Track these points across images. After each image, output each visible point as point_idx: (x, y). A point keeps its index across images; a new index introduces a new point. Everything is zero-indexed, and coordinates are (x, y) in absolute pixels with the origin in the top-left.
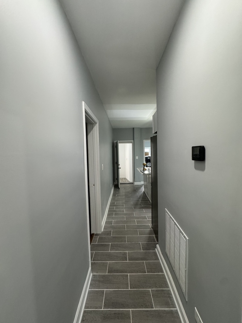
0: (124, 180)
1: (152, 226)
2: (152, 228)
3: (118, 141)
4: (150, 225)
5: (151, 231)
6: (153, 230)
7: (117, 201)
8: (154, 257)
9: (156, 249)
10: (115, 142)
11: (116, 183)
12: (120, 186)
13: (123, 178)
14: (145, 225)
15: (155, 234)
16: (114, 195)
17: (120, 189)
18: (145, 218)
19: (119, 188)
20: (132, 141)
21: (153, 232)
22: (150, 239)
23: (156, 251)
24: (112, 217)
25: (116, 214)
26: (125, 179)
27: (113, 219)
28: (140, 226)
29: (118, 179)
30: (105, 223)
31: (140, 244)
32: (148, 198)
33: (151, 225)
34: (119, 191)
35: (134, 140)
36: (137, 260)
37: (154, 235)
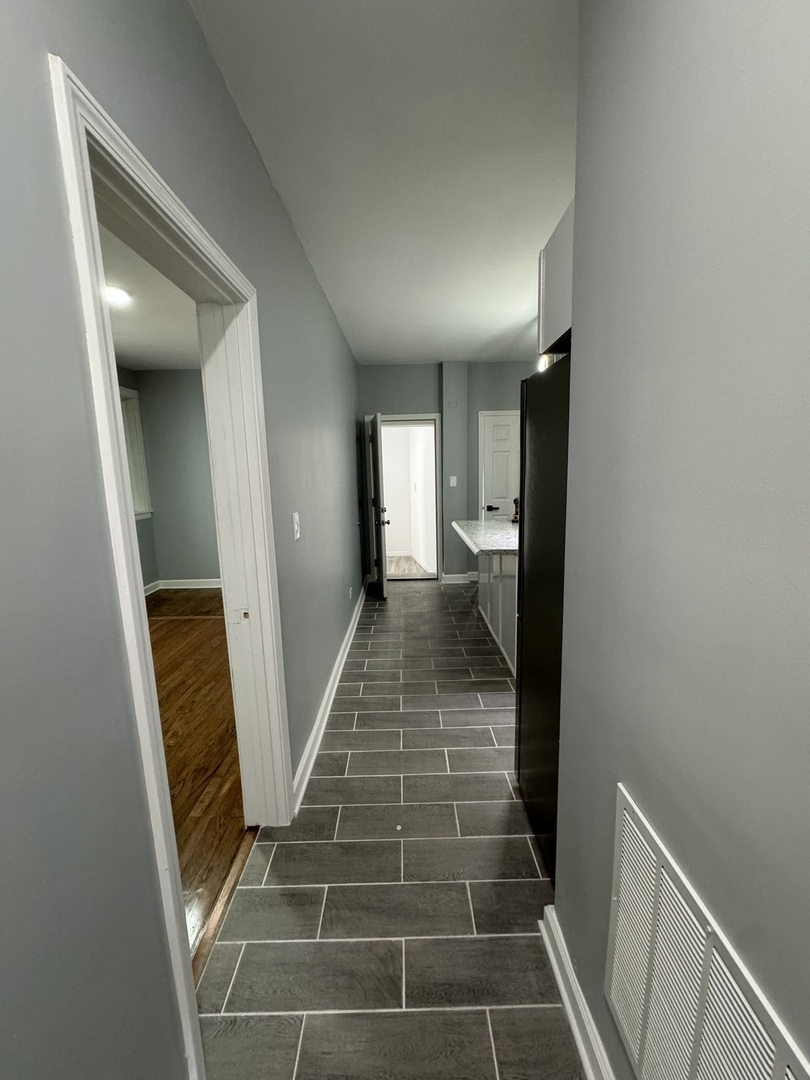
0: (404, 565)
1: (516, 784)
2: (519, 791)
3: (379, 415)
4: (508, 774)
5: (512, 808)
6: (521, 808)
7: (371, 655)
8: (533, 980)
9: (540, 922)
10: (368, 418)
11: (373, 577)
12: (388, 588)
13: (400, 558)
14: (484, 777)
15: (535, 831)
16: (363, 627)
17: (389, 601)
18: (484, 738)
19: (385, 599)
20: (436, 416)
21: (523, 816)
22: (510, 860)
23: (541, 938)
24: (347, 735)
25: (364, 721)
26: (409, 559)
27: (350, 746)
28: (467, 780)
29: (379, 563)
30: (316, 764)
31: (463, 886)
32: (493, 641)
33: (515, 777)
34: (382, 611)
35: (441, 411)
36: (450, 1002)
37: (528, 836)
